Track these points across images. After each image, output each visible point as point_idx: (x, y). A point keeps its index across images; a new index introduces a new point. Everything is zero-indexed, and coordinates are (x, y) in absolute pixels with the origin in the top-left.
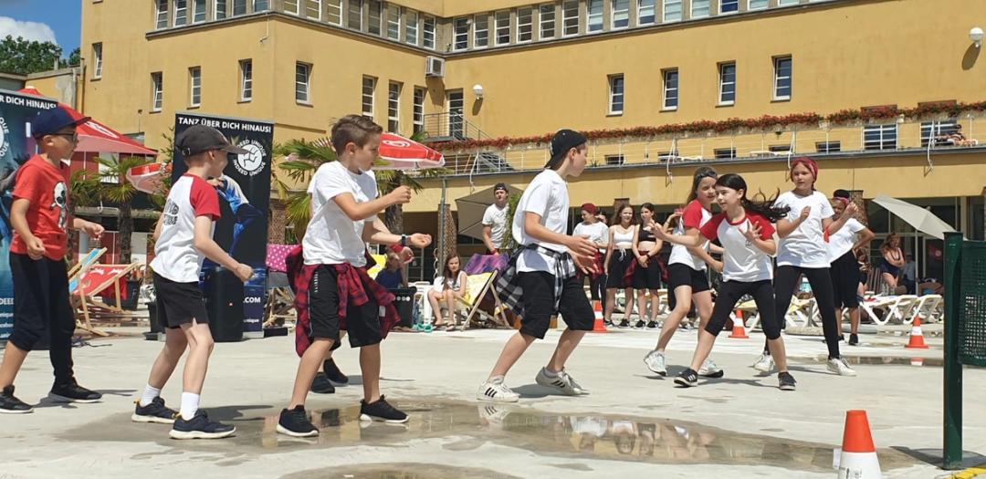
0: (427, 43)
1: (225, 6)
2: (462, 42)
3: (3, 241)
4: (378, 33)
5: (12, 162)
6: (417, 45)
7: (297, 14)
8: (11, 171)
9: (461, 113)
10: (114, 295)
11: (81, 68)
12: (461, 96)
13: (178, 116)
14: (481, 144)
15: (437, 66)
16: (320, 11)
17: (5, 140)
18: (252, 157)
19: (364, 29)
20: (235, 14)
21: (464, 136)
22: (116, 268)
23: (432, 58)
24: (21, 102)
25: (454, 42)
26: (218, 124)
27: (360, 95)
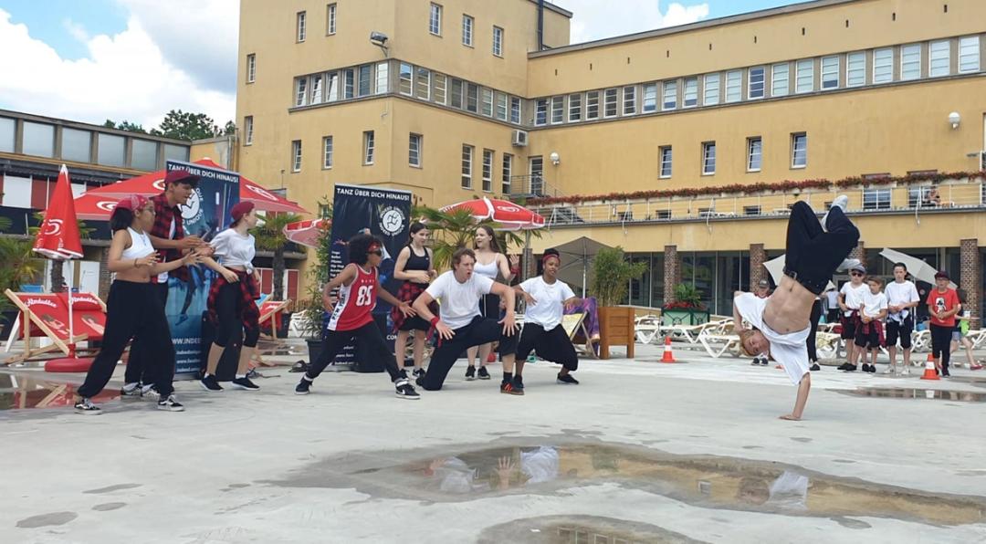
0: (513, 119)
1: (352, 88)
2: (542, 118)
3: (197, 291)
4: (475, 110)
5: (205, 225)
6: (506, 120)
7: (411, 95)
8: (204, 232)
9: (541, 175)
10: (271, 326)
11: (235, 136)
12: (541, 161)
13: (336, 187)
14: (558, 201)
15: (522, 136)
16: (429, 92)
17: (200, 207)
18: (394, 221)
19: (464, 106)
20: (361, 94)
21: (543, 193)
22: (272, 304)
23: (518, 131)
24: (213, 175)
25: (536, 119)
26: (368, 193)
27: (461, 160)
